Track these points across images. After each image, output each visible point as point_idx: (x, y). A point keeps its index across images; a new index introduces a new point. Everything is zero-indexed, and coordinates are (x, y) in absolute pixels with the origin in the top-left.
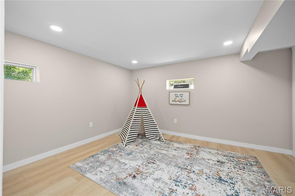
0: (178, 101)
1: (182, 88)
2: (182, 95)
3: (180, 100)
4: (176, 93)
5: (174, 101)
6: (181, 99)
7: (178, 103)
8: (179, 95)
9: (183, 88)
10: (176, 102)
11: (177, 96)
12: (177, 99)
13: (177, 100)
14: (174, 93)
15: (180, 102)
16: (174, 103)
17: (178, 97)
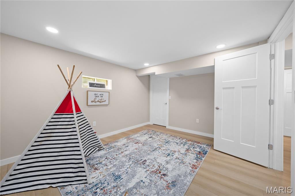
0: (98, 101)
1: (98, 87)
2: (103, 95)
3: (100, 101)
4: (97, 93)
5: (94, 101)
6: (101, 99)
7: (98, 103)
8: (99, 95)
9: (100, 87)
10: (96, 102)
11: (97, 95)
12: (97, 99)
13: (96, 101)
14: (95, 92)
15: (100, 102)
16: (94, 104)
17: (98, 97)
